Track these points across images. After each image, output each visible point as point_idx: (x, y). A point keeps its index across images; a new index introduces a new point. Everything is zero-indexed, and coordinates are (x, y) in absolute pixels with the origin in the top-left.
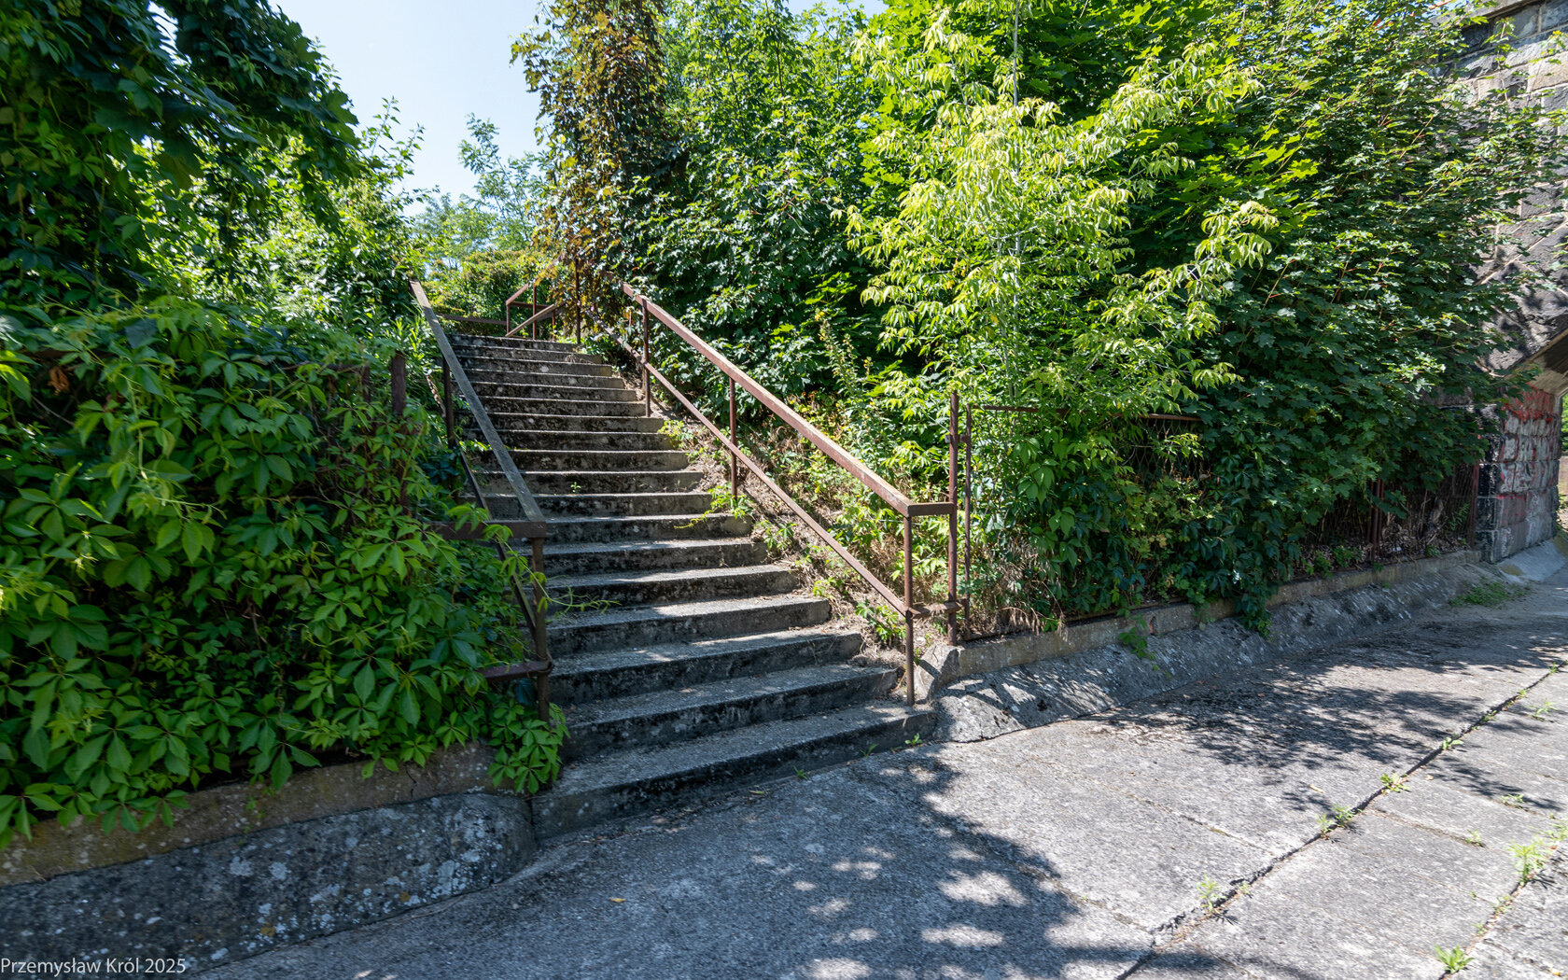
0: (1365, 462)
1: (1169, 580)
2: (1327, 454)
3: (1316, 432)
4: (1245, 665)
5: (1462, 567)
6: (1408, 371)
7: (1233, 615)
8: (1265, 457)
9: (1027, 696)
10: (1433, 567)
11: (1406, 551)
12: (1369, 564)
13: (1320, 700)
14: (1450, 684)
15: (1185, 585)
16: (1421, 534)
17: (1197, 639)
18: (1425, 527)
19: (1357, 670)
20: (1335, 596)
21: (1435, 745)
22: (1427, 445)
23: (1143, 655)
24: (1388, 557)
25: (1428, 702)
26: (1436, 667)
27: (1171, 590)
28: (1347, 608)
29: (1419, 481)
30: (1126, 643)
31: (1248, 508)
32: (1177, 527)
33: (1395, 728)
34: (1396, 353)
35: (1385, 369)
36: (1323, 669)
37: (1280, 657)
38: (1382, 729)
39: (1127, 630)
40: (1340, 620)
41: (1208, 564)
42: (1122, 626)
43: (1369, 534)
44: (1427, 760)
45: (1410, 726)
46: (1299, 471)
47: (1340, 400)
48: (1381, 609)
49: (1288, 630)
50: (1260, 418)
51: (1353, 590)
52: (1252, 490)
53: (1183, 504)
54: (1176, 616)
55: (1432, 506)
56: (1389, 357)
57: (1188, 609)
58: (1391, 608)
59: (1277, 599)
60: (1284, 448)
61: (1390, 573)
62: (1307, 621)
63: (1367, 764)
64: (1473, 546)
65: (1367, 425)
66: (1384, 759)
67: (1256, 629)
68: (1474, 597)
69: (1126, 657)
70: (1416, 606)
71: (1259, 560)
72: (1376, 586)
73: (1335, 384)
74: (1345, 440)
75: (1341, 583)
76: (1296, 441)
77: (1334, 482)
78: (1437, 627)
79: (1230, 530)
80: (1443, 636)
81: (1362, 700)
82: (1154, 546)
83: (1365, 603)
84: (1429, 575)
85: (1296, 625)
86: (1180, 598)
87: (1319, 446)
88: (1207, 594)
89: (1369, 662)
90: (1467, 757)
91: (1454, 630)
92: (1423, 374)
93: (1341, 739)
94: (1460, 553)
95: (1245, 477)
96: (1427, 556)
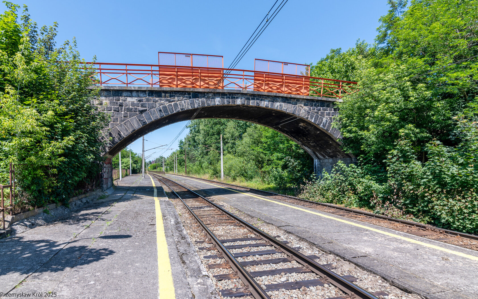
0: (84, 174)
1: (51, 199)
2: (78, 172)
3: (76, 168)
4: (66, 214)
5: (98, 193)
6: (89, 157)
7: (62, 205)
8: (67, 173)
9: (29, 223)
10: (94, 193)
11: (90, 190)
12: (84, 193)
13: (81, 216)
14: (99, 210)
15: (54, 199)
16: (92, 187)
17: (57, 210)
18: (93, 185)
19: (85, 211)
20: (79, 200)
21: (97, 217)
22: (92, 170)
23: (48, 214)
24: (87, 192)
25: (96, 213)
26: (97, 209)
27: (52, 201)
28: (82, 202)
29: (91, 176)
30: (45, 212)
31: (65, 183)
32: (52, 188)
33: (92, 217)
34: (87, 154)
35: (86, 157)
36: (80, 212)
37: (72, 211)
38: (90, 217)
39: (45, 209)
40: (81, 204)
41: (58, 195)
42: (44, 208)
43: (84, 187)
44: (97, 219)
45: (94, 216)
46: (73, 176)
47: (79, 162)
48: (87, 201)
49: (72, 206)
50: (66, 166)
51: (82, 198)
52: (65, 180)
53: (53, 183)
54: (53, 206)
55: (94, 181)
56: (86, 154)
57: (55, 204)
58: (88, 201)
59: (70, 201)
60: (71, 171)
61: (88, 195)
62: (75, 205)
63: (89, 221)
64: (100, 189)
65: (84, 167)
66: (91, 220)
67: (67, 207)
68: (101, 198)
69: (45, 214)
70: (92, 200)
71: (67, 193)
72: (86, 197)
73: (78, 159)
74: (80, 170)
75: (80, 197)
76: (73, 170)
77: (79, 177)
78: (96, 203)
79: (62, 187)
80: (97, 204)
81: (87, 214)
82: (49, 192)
83: (84, 200)
84: (94, 195)
85: (74, 206)
86: (53, 202)
87: (76, 171)
88: (58, 200)
89: (86, 210)
90: (102, 218)
91: (98, 203)
92: (91, 158)
93: (85, 219)
94: (98, 190)
95: (64, 177)
96: (93, 191)
